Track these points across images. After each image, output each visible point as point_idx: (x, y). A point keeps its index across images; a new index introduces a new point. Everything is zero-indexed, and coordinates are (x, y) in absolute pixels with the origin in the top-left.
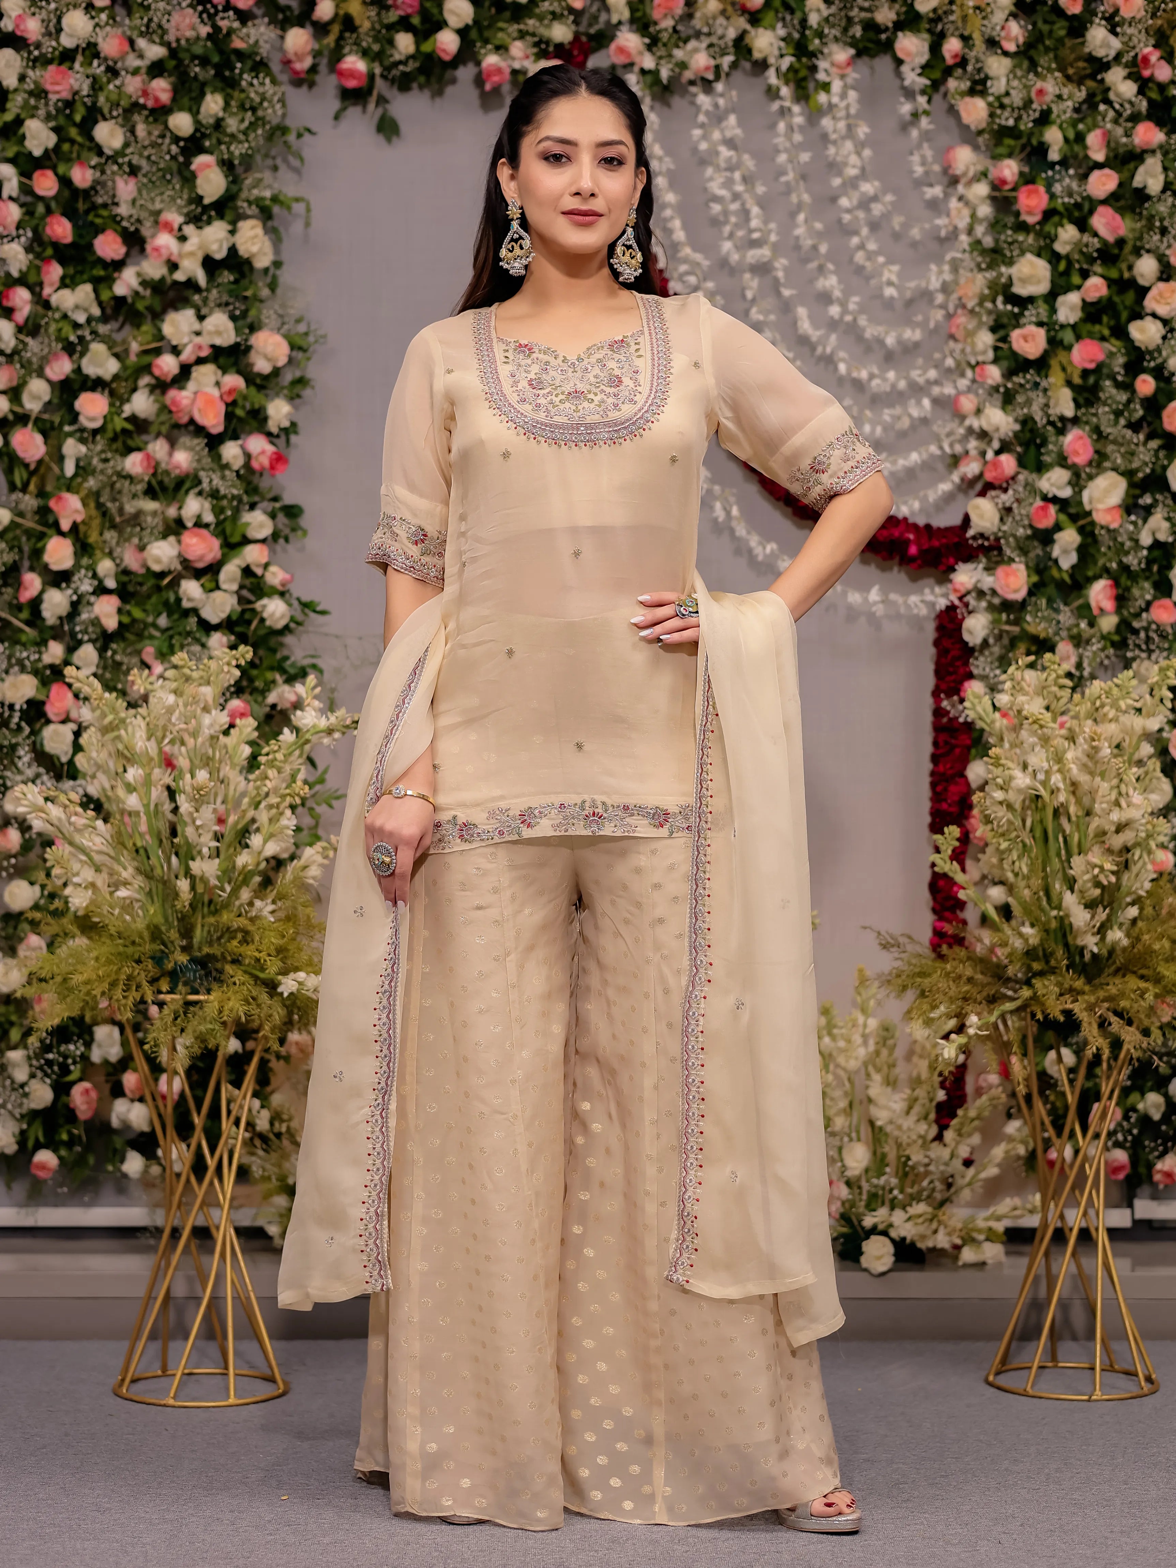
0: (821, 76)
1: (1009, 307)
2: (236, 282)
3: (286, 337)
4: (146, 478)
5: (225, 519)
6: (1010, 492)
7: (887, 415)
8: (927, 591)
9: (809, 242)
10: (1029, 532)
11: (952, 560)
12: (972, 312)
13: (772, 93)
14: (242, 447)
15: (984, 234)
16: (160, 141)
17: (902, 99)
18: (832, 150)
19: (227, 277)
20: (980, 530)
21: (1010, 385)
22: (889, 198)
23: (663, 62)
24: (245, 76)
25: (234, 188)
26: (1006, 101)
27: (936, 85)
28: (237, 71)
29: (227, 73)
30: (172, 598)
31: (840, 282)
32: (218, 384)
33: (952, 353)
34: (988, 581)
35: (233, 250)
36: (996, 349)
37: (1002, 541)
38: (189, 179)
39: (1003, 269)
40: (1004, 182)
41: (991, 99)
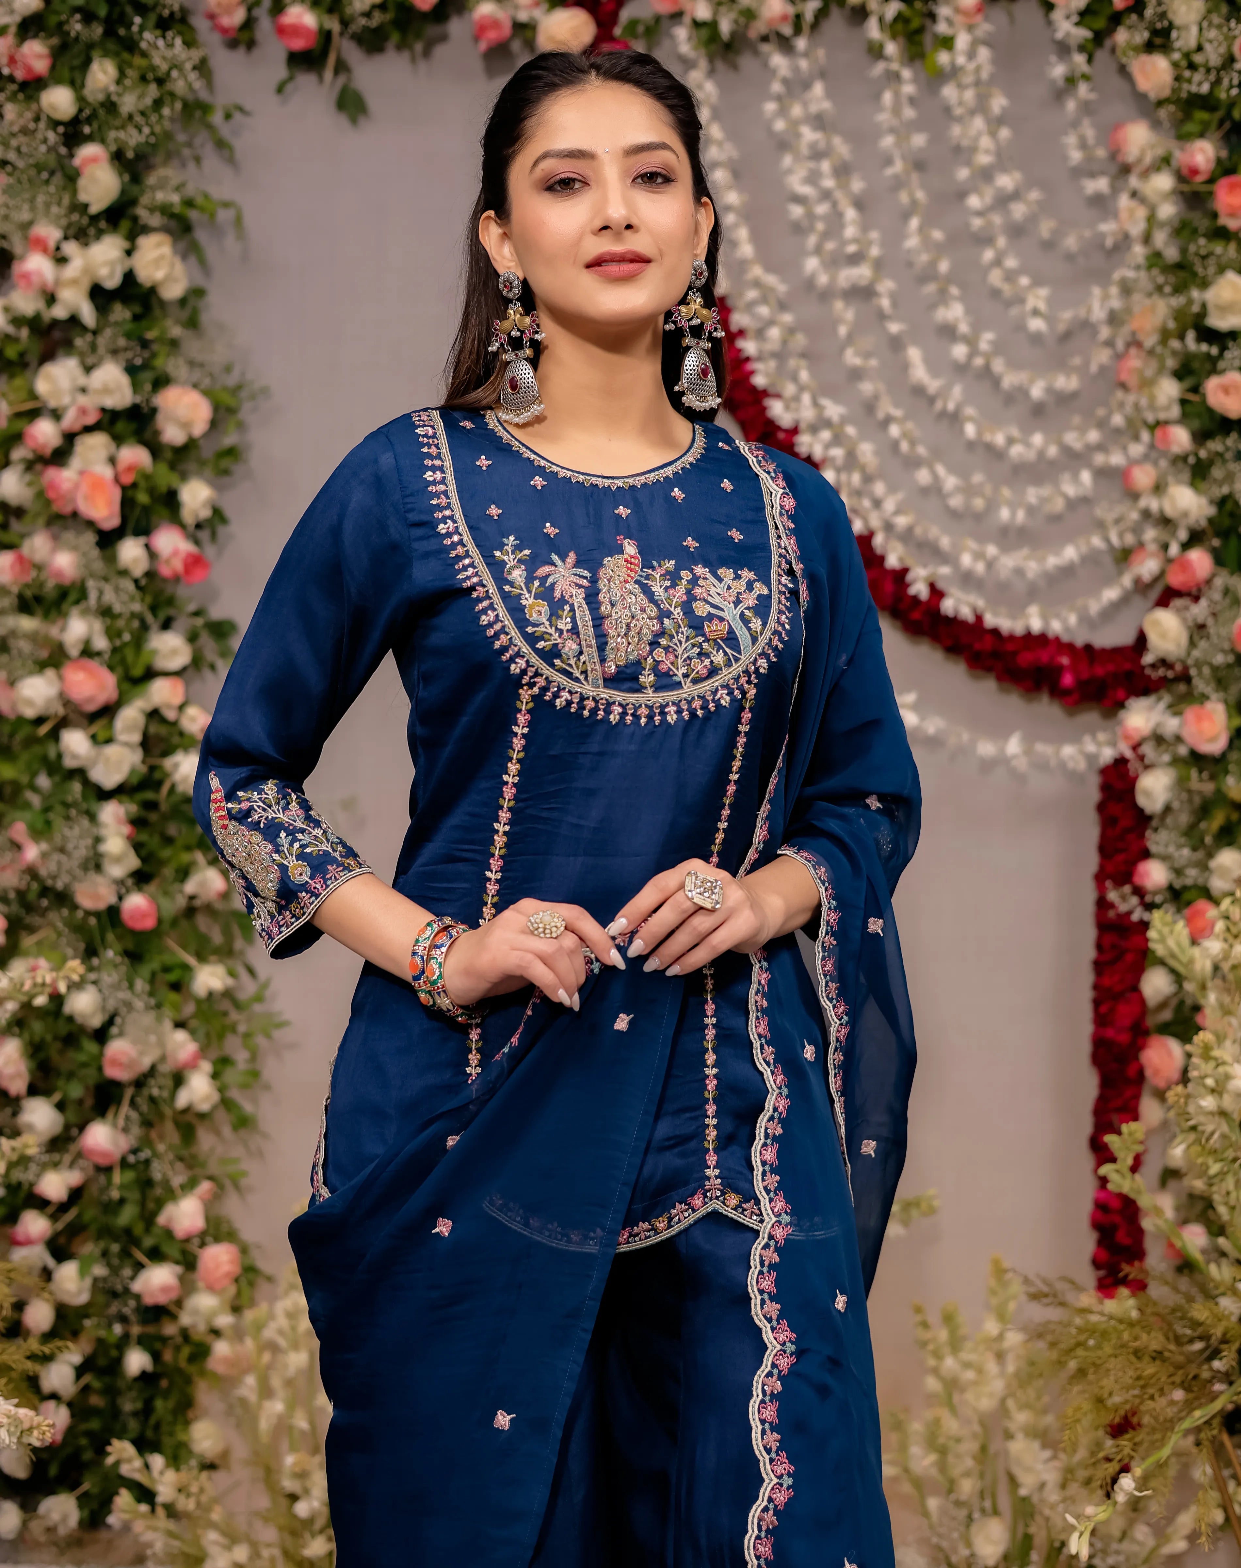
0: (942, 28)
1: (1204, 347)
2: (136, 318)
3: (207, 393)
4: (15, 590)
5: (125, 645)
6: (1203, 602)
7: (1032, 495)
8: (1087, 739)
9: (924, 258)
10: (1231, 659)
11: (1121, 693)
12: (1151, 352)
13: (876, 52)
14: (147, 546)
15: (1166, 244)
16: (32, 126)
17: (1053, 58)
18: (956, 130)
19: (120, 313)
20: (1161, 654)
21: (1203, 454)
22: (1034, 195)
23: (723, 9)
24: (147, 35)
25: (135, 189)
26: (1198, 58)
27: (1099, 38)
28: (135, 29)
29: (122, 32)
30: (52, 754)
31: (968, 311)
32: (112, 461)
33: (1121, 405)
34: (1172, 724)
35: (129, 277)
36: (1183, 402)
37: (1193, 672)
38: (72, 178)
39: (1195, 294)
40: (1194, 172)
41: (1176, 56)
